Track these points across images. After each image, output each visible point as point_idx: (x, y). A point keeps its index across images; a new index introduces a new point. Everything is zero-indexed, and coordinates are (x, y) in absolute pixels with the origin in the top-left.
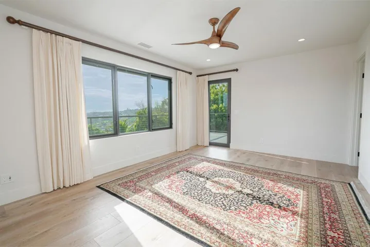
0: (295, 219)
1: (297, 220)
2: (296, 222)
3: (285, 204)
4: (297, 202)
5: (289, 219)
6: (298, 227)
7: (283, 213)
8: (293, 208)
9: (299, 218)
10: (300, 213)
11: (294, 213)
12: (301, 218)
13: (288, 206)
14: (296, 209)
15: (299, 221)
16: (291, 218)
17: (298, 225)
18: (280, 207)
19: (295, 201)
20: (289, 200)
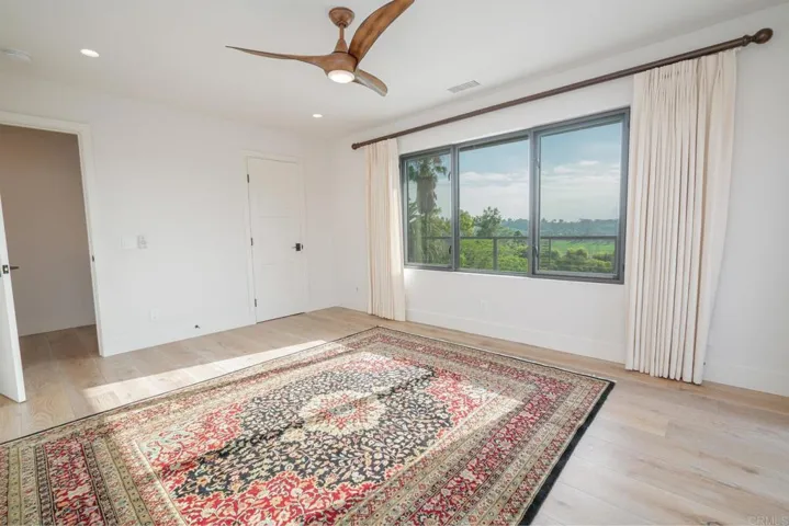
0: (157, 462)
1: (153, 464)
2: (152, 461)
3: (200, 475)
4: (185, 505)
5: (167, 456)
6: (142, 456)
7: (184, 457)
8: (178, 482)
9: (151, 470)
10: (158, 482)
11: (166, 471)
12: (148, 475)
13: (191, 475)
14: (171, 483)
15: (148, 466)
16: (165, 459)
17: (144, 459)
18: (202, 461)
19: (190, 500)
20: (202, 491)
